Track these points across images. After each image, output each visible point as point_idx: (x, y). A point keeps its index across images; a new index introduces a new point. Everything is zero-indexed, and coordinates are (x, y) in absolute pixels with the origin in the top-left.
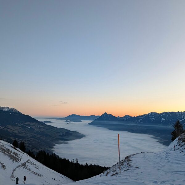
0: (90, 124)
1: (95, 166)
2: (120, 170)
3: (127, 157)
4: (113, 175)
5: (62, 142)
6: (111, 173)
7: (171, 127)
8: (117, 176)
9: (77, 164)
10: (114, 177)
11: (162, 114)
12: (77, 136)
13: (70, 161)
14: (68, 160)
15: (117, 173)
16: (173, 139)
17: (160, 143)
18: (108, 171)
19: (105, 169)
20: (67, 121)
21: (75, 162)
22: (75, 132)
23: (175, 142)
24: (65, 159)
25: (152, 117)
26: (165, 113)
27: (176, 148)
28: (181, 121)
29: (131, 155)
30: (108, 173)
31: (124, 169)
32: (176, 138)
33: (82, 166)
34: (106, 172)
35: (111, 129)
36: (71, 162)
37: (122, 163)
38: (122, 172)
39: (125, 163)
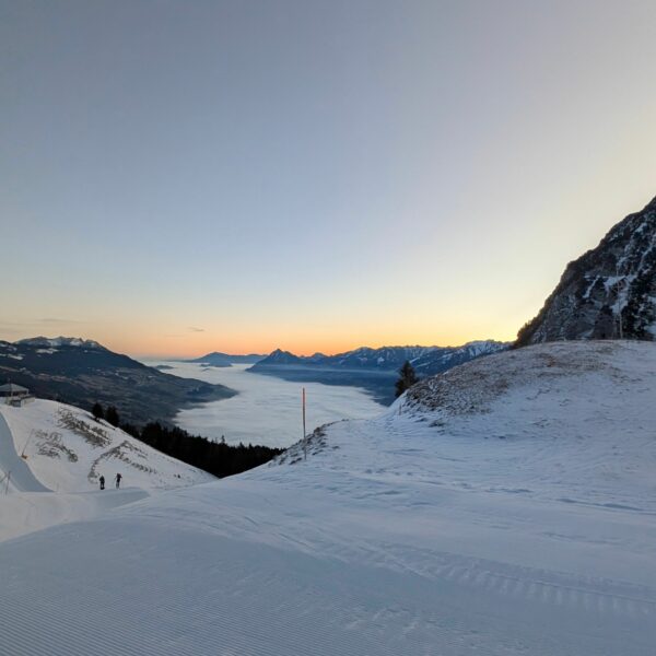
0: (248, 370)
1: (258, 447)
2: (305, 453)
3: (318, 430)
4: (293, 462)
5: (194, 404)
6: (290, 460)
7: (394, 373)
8: (300, 464)
9: (223, 446)
10: (294, 466)
11: (380, 350)
12: (223, 392)
13: (210, 440)
14: (206, 439)
15: (300, 459)
16: (398, 395)
17: (376, 401)
18: (283, 455)
19: (277, 452)
20: (203, 366)
21: (220, 441)
22: (220, 386)
23: (402, 399)
24: (199, 438)
25: (363, 356)
26: (384, 348)
27: (403, 409)
28: (411, 362)
29: (324, 426)
30: (283, 460)
31: (313, 451)
32: (403, 392)
33: (233, 448)
34: (279, 458)
35: (288, 380)
36: (212, 443)
37: (308, 440)
38: (310, 456)
39: (314, 441)
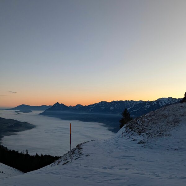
0: (41, 114)
1: (46, 156)
2: (71, 159)
3: (78, 146)
4: (65, 164)
5: (11, 133)
6: (63, 162)
7: (119, 115)
8: (68, 165)
9: (27, 155)
10: (65, 166)
11: (112, 102)
12: (27, 126)
13: (20, 152)
14: (18, 152)
15: (68, 162)
17: (110, 130)
18: (59, 160)
19: (57, 158)
20: (16, 112)
21: (25, 153)
22: (25, 123)
23: (123, 129)
24: (14, 151)
25: (102, 106)
26: (114, 101)
27: (124, 134)
29: (81, 144)
30: (59, 163)
31: (75, 158)
32: (124, 125)
33: (32, 157)
34: (57, 162)
35: (62, 119)
37: (73, 152)
38: (73, 160)
39: (76, 152)
